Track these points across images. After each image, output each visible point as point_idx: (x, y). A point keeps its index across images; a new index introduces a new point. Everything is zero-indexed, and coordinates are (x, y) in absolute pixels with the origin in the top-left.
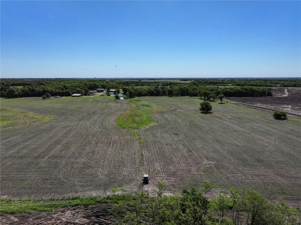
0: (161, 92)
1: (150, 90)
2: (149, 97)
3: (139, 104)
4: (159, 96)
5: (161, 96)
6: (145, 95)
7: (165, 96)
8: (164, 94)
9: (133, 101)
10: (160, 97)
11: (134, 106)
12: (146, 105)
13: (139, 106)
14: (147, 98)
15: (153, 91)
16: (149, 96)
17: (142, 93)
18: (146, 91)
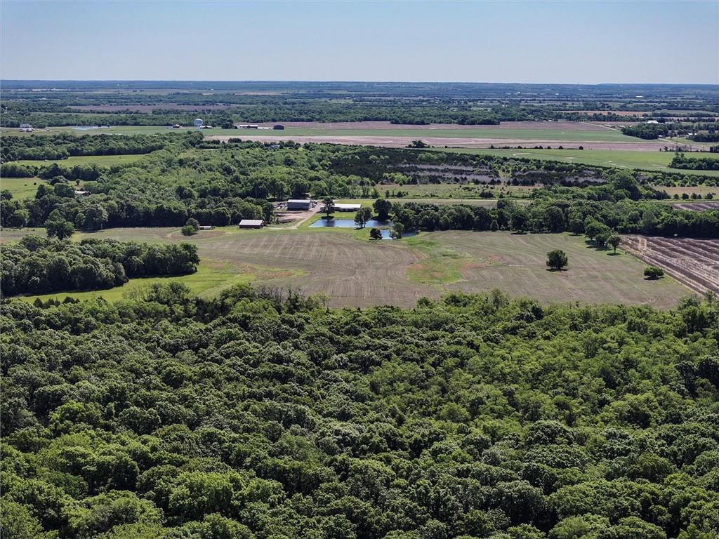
0: (494, 218)
1: (460, 211)
2: (459, 231)
3: (435, 252)
4: (487, 229)
5: (494, 230)
6: (445, 227)
7: (503, 230)
8: (500, 226)
9: (419, 245)
10: (490, 233)
11: (425, 256)
12: (451, 255)
13: (435, 256)
14: (453, 235)
15: (469, 216)
16: (459, 229)
17: (438, 220)
18: (451, 214)
